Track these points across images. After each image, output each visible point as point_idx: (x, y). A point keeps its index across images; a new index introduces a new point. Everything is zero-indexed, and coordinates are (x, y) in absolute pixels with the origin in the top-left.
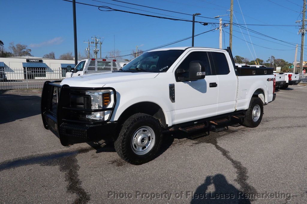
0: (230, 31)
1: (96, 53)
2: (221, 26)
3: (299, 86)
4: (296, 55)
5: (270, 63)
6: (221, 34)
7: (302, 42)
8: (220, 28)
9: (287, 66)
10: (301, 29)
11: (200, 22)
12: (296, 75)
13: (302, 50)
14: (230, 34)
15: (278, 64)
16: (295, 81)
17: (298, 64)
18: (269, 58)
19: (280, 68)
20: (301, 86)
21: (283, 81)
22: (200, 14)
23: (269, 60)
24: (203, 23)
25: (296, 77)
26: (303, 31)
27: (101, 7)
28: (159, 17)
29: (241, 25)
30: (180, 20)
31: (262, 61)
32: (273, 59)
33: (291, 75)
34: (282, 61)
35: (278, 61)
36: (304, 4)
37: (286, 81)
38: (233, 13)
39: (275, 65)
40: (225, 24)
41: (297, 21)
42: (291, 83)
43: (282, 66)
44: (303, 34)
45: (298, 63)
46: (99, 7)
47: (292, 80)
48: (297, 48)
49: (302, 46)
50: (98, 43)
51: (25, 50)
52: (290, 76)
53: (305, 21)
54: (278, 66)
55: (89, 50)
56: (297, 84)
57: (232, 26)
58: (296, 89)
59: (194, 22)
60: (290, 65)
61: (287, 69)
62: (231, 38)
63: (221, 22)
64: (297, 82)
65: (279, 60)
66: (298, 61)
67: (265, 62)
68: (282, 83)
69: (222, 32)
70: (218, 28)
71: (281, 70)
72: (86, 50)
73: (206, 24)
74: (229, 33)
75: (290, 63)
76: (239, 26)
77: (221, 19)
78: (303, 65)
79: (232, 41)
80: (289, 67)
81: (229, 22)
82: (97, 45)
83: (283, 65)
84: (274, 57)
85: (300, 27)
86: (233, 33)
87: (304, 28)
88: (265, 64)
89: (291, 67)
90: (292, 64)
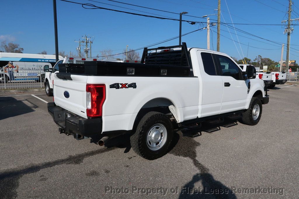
0: (218, 30)
1: (87, 52)
2: (209, 25)
3: (286, 85)
4: (282, 54)
5: (257, 62)
6: (209, 33)
7: (288, 42)
8: (208, 27)
9: (273, 65)
10: (287, 29)
11: (187, 21)
12: (283, 74)
13: (288, 49)
14: (218, 34)
15: (265, 63)
16: (282, 80)
17: (284, 63)
18: (256, 57)
19: (267, 67)
20: (288, 85)
21: (270, 80)
22: (187, 13)
23: (256, 59)
24: (191, 22)
25: (283, 76)
26: (289, 30)
27: (84, 4)
28: (146, 16)
29: (227, 24)
30: (168, 19)
31: (250, 60)
32: (260, 58)
33: (278, 74)
34: (269, 60)
35: (264, 60)
36: (289, 5)
37: (273, 81)
38: (220, 12)
39: (262, 64)
40: (212, 23)
41: (283, 21)
42: (278, 82)
43: (268, 65)
44: (289, 34)
45: (284, 61)
46: (83, 4)
47: (279, 79)
48: (283, 48)
49: (288, 45)
50: (88, 42)
51: (18, 49)
52: (277, 76)
53: (290, 21)
54: (265, 65)
55: (80, 49)
56: (284, 83)
57: (220, 25)
58: (283, 88)
59: (181, 21)
60: (277, 64)
61: (273, 67)
62: (218, 37)
63: (208, 21)
64: (284, 81)
65: (266, 59)
66: (284, 60)
67: (252, 61)
68: (269, 83)
69: (210, 31)
70: (206, 28)
71: (268, 68)
72: (77, 49)
73: (193, 23)
74: (217, 32)
75: (276, 62)
76: (227, 25)
77: (209, 18)
78: (289, 64)
79: (220, 41)
80: (276, 66)
81: (217, 22)
82: (88, 44)
83: (270, 64)
84: (261, 56)
85: (286, 27)
86: (220, 33)
87: (289, 28)
88: (253, 63)
89: (277, 66)
90: (278, 63)
